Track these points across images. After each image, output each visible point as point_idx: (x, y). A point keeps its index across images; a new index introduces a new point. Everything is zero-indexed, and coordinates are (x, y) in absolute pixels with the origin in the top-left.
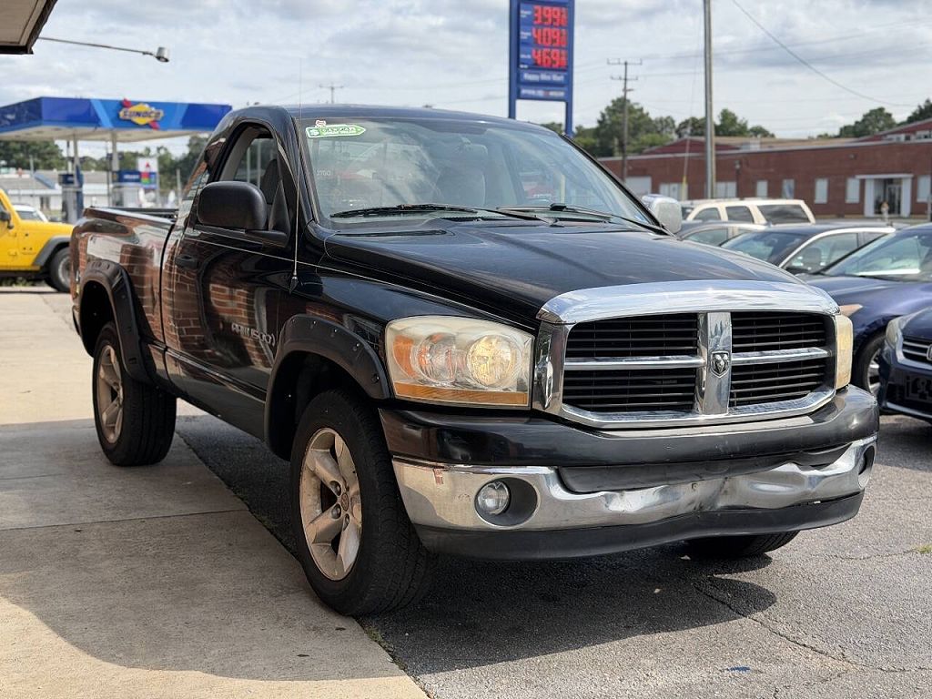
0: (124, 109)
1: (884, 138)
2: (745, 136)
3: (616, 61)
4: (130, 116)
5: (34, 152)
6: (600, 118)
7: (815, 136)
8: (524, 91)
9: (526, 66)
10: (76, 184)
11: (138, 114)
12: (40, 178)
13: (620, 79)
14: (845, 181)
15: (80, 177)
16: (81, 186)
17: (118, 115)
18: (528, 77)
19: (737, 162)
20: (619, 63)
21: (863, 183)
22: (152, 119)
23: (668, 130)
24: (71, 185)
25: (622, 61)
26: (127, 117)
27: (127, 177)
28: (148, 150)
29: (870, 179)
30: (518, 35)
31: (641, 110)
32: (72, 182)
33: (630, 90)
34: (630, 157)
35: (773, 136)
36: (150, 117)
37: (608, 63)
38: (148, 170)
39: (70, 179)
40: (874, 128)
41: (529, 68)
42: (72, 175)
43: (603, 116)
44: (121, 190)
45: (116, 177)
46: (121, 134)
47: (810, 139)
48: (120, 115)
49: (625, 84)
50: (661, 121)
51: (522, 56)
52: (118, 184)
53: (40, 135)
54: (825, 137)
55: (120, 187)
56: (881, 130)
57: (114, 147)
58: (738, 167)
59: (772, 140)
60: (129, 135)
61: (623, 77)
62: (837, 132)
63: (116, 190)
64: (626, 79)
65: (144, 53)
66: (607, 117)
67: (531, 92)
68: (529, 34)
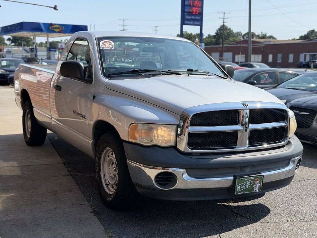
0: (51, 26)
1: (313, 40)
2: (266, 39)
3: (221, 12)
4: (53, 29)
5: (24, 40)
6: (216, 32)
7: (291, 39)
8: (186, 22)
9: (187, 14)
10: (35, 52)
11: (56, 28)
12: (26, 49)
13: (222, 18)
14: (299, 55)
15: (36, 49)
16: (37, 52)
17: (49, 28)
18: (187, 17)
19: (262, 48)
20: (222, 13)
21: (305, 55)
22: (60, 30)
23: (240, 36)
24: (33, 52)
25: (223, 12)
26: (52, 29)
27: (52, 49)
28: (62, 40)
29: (308, 54)
30: (184, 2)
31: (230, 29)
32: (34, 51)
33: (225, 22)
34: (225, 45)
35: (276, 39)
36: (60, 29)
37: (218, 13)
38: (61, 47)
39: (33, 50)
40: (311, 37)
41: (188, 14)
42: (33, 49)
43: (217, 31)
44: (50, 54)
45: (48, 49)
46: (50, 35)
47: (289, 40)
48: (50, 28)
49: (224, 20)
50: (237, 33)
51: (186, 10)
52: (49, 52)
53: (23, 35)
54: (294, 39)
55: (49, 53)
56: (313, 37)
57: (48, 39)
58: (262, 49)
59: (275, 40)
60: (53, 35)
61: (223, 18)
62: (298, 38)
63: (48, 54)
64: (224, 18)
65: (50, 7)
66: (219, 32)
67: (188, 22)
68: (188, 2)
